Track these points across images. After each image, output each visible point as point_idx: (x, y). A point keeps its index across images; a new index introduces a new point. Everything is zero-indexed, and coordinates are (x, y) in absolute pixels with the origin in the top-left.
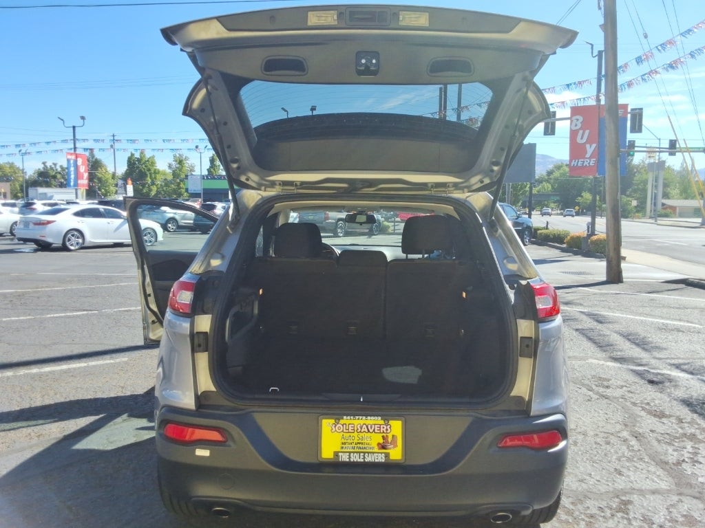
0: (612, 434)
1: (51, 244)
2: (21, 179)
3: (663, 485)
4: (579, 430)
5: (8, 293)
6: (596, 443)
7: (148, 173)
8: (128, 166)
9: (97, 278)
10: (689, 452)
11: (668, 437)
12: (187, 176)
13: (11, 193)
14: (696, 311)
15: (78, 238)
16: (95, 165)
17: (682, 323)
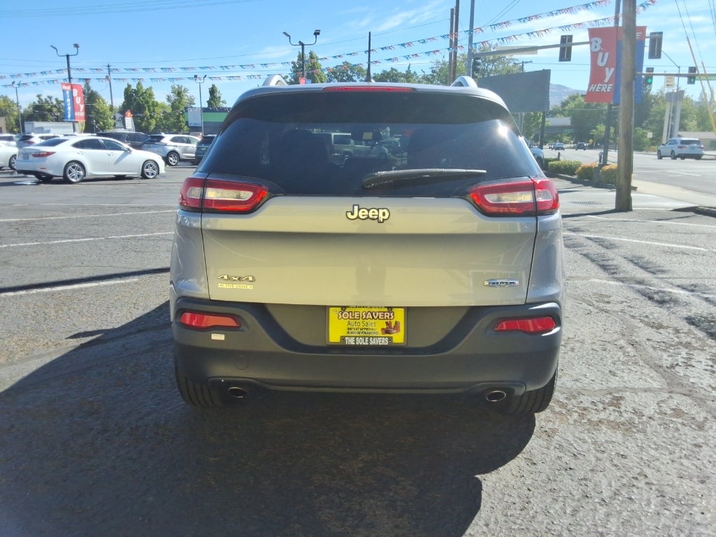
0: (609, 342)
1: (52, 176)
2: (16, 113)
3: (656, 385)
4: (577, 339)
5: (13, 222)
6: (593, 349)
7: (146, 105)
8: (125, 98)
9: (101, 208)
10: (683, 358)
11: (664, 345)
12: (186, 108)
13: (7, 128)
14: (703, 236)
15: (79, 170)
16: (91, 97)
17: (687, 247)
